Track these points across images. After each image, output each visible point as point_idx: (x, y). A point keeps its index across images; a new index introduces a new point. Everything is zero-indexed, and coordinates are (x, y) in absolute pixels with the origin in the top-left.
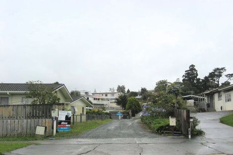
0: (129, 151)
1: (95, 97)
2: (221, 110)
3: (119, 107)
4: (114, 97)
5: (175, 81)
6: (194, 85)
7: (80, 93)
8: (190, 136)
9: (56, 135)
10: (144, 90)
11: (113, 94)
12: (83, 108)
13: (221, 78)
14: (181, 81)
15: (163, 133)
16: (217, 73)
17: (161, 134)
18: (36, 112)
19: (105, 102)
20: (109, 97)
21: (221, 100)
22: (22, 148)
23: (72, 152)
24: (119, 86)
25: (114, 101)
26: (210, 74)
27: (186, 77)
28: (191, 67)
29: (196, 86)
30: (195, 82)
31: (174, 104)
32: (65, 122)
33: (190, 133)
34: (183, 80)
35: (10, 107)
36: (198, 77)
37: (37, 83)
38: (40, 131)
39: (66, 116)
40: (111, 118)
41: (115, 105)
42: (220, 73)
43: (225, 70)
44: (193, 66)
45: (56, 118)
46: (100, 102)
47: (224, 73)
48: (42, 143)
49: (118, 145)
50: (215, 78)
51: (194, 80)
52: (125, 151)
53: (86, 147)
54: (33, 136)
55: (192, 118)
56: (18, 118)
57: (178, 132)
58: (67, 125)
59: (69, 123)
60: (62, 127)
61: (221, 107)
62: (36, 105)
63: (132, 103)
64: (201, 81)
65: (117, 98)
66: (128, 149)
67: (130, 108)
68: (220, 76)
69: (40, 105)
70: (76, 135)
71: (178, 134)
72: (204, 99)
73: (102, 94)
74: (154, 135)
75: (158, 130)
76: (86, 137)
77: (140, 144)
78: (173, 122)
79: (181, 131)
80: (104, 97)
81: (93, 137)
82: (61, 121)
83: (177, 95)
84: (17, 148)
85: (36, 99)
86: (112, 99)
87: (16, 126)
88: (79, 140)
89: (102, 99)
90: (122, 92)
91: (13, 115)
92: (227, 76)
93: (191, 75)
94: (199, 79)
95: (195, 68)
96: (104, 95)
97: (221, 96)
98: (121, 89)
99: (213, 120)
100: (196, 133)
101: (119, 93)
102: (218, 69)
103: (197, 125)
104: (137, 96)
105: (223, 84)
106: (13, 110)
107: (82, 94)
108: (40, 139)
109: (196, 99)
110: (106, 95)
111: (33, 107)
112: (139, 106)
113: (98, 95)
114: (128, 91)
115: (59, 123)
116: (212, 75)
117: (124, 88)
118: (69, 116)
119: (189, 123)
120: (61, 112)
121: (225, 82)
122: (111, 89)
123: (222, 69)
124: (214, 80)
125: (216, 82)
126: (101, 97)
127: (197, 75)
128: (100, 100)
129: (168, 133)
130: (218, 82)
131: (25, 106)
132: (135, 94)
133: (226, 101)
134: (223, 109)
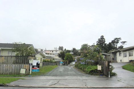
0: (78, 84)
1: (46, 53)
2: (120, 62)
3: (60, 58)
4: (57, 53)
5: (92, 45)
6: (103, 47)
7: (38, 50)
8: (109, 76)
9: (31, 74)
10: (74, 49)
11: (56, 51)
12: (41, 59)
13: (118, 43)
14: (96, 44)
15: (93, 74)
16: (116, 41)
17: (92, 75)
18: (19, 61)
19: (52, 56)
20: (54, 52)
21: (121, 56)
22: (15, 81)
23: (46, 84)
24: (60, 47)
25: (57, 55)
26: (112, 41)
27: (98, 42)
28: (102, 37)
29: (104, 48)
30: (104, 45)
31: (98, 58)
32: (36, 66)
33: (109, 74)
34: (97, 44)
35: (3, 57)
36: (105, 43)
37: (19, 43)
38: (23, 71)
39: (37, 63)
40: (56, 65)
41: (57, 57)
42: (118, 41)
43: (121, 39)
44: (102, 36)
45: (32, 64)
46: (49, 55)
47: (120, 41)
48: (26, 79)
49: (71, 80)
50: (115, 44)
51: (103, 44)
52: (76, 84)
53: (52, 81)
54: (18, 74)
55: (111, 66)
56: (8, 63)
57: (102, 74)
58: (37, 69)
59: (39, 67)
60: (35, 69)
61: (121, 60)
62: (19, 56)
63: (68, 56)
64: (107, 45)
65: (59, 53)
66: (78, 83)
67: (67, 59)
68: (118, 42)
69: (20, 56)
70: (43, 74)
71: (102, 75)
72: (109, 55)
73: (50, 51)
74: (87, 75)
75: (90, 72)
76: (50, 75)
77: (83, 80)
78: (99, 68)
79: (104, 73)
80: (51, 52)
81: (53, 76)
82: (34, 66)
83: (99, 53)
84: (13, 81)
85: (18, 53)
86: (56, 54)
87: (9, 68)
88: (46, 77)
89: (50, 54)
90: (61, 50)
91: (5, 61)
92: (121, 42)
93: (101, 41)
94: (106, 44)
95: (104, 37)
96: (51, 51)
97: (121, 54)
98: (61, 48)
99: (118, 67)
100: (112, 74)
101: (60, 51)
102: (117, 38)
103: (112, 70)
104: (70, 52)
105: (119, 47)
106: (5, 59)
107: (39, 50)
108: (23, 76)
109: (105, 55)
110: (53, 52)
111: (17, 57)
112: (72, 58)
113: (48, 51)
114: (65, 50)
115: (33, 67)
116: (113, 42)
117: (63, 48)
118: (39, 63)
119: (109, 68)
120: (34, 61)
121: (121, 46)
122: (55, 48)
123: (119, 38)
124: (115, 45)
125: (115, 46)
126: (49, 52)
127: (105, 41)
128: (49, 54)
129: (96, 74)
130: (117, 46)
131: (12, 56)
132: (69, 51)
133: (124, 57)
134: (122, 61)
